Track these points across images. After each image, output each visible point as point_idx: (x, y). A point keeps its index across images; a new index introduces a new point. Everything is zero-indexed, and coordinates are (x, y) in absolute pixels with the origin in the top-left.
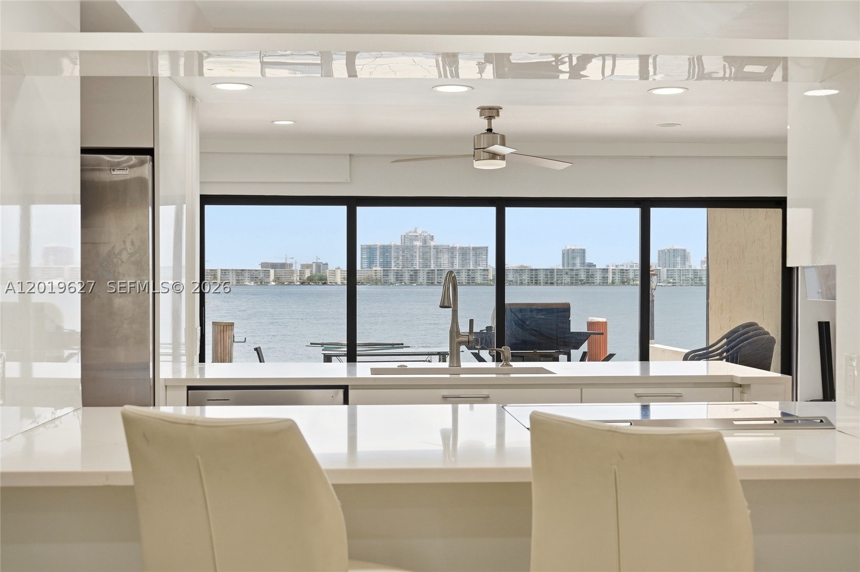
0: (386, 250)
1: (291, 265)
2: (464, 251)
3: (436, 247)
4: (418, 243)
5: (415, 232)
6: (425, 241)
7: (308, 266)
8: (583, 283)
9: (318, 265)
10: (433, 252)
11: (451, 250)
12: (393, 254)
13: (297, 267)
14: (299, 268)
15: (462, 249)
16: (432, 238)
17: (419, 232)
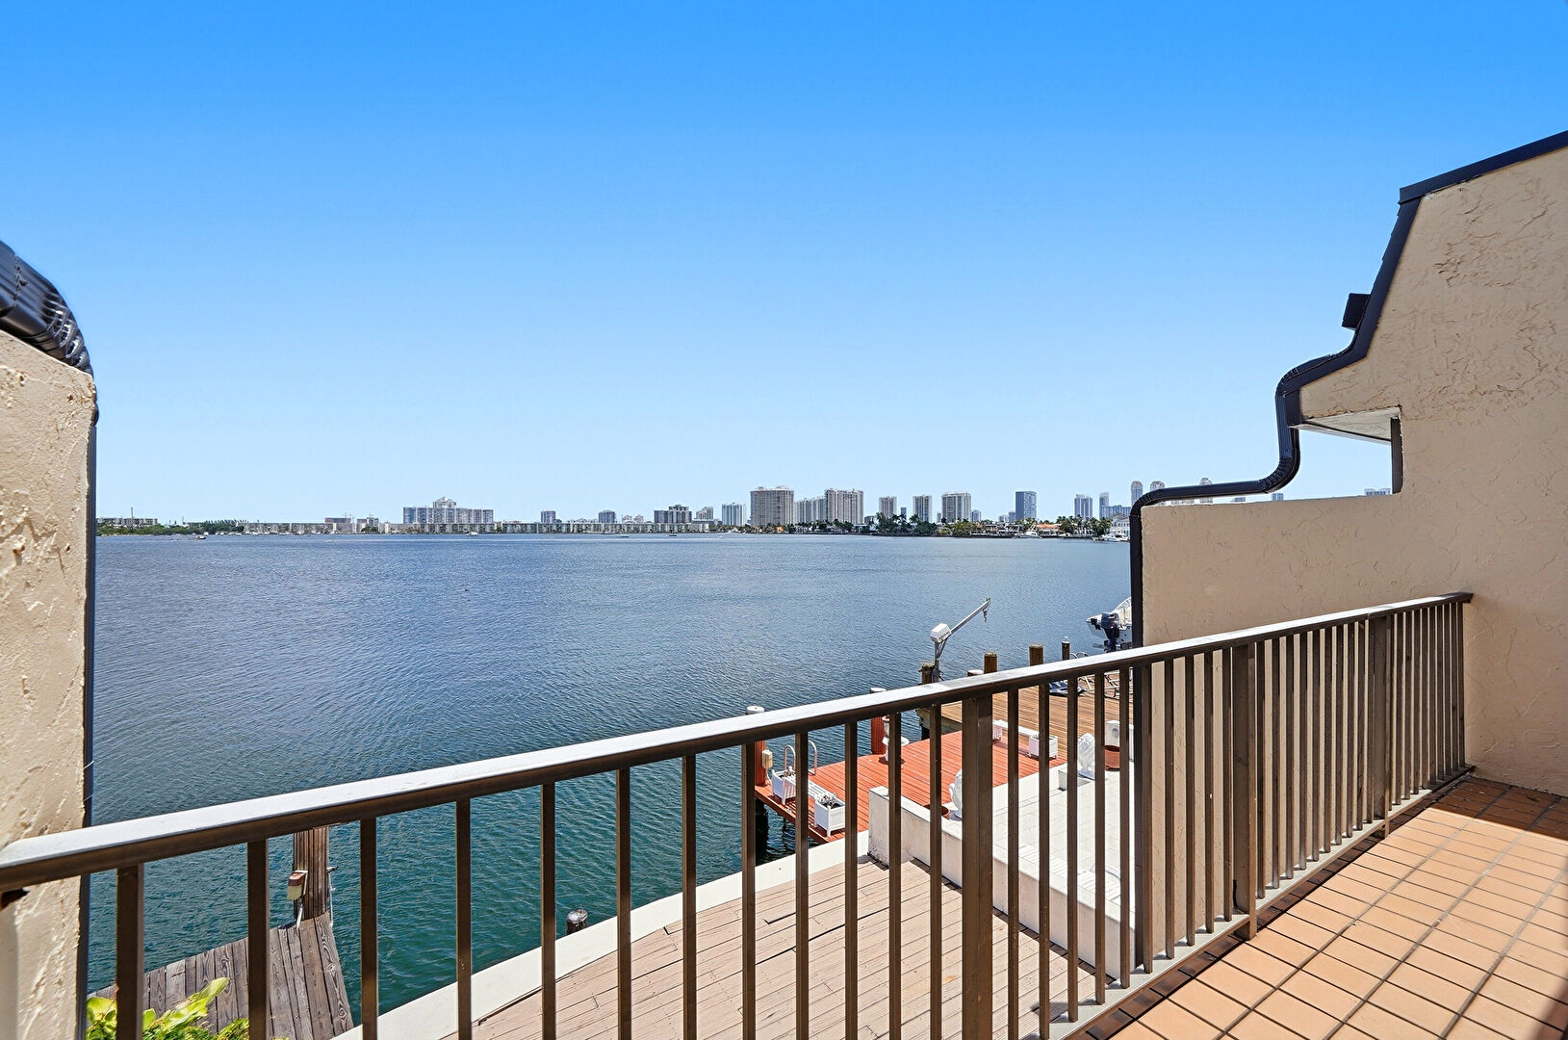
0: (422, 510)
1: (350, 519)
2: (478, 512)
3: (458, 510)
4: (446, 507)
5: (443, 499)
6: (450, 506)
7: (364, 521)
8: (555, 532)
9: (371, 521)
10: (456, 512)
11: (470, 510)
12: (428, 513)
13: (355, 522)
14: (356, 522)
15: (475, 511)
16: (455, 504)
17: (446, 499)
